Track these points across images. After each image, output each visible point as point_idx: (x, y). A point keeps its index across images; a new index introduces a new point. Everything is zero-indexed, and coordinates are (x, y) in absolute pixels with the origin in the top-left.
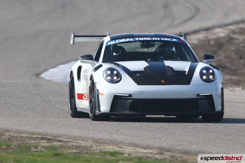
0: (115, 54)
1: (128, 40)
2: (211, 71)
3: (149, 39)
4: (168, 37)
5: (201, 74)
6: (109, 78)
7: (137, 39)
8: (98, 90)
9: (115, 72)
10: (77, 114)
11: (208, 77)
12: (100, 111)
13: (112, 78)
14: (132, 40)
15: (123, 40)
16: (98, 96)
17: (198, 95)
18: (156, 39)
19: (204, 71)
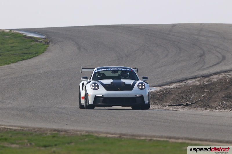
0: (99, 76)
1: (105, 69)
2: (143, 84)
3: (116, 69)
4: (125, 68)
5: (138, 86)
6: (93, 87)
7: (110, 69)
8: (88, 93)
9: (96, 85)
10: (82, 107)
11: (142, 87)
12: (88, 103)
13: (95, 87)
14: (107, 69)
15: (103, 70)
16: (88, 96)
17: (136, 96)
18: (119, 69)
19: (140, 84)
